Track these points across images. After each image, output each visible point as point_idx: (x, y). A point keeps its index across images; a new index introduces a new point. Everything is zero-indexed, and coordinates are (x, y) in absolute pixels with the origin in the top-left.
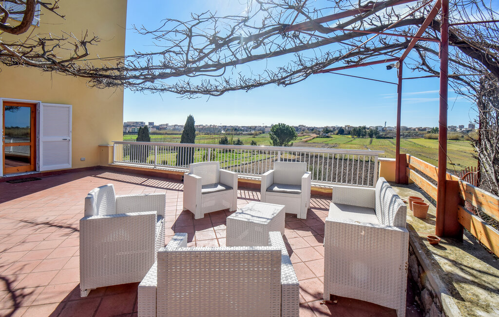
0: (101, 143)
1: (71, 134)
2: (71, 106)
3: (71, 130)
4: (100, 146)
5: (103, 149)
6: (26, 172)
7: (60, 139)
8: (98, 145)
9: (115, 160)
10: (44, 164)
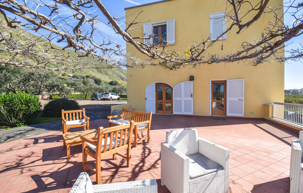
0: (265, 103)
1: (244, 96)
2: (244, 80)
3: (244, 94)
4: (264, 105)
5: (266, 107)
6: (221, 115)
7: (237, 99)
8: (263, 104)
9: (274, 116)
10: (229, 112)
